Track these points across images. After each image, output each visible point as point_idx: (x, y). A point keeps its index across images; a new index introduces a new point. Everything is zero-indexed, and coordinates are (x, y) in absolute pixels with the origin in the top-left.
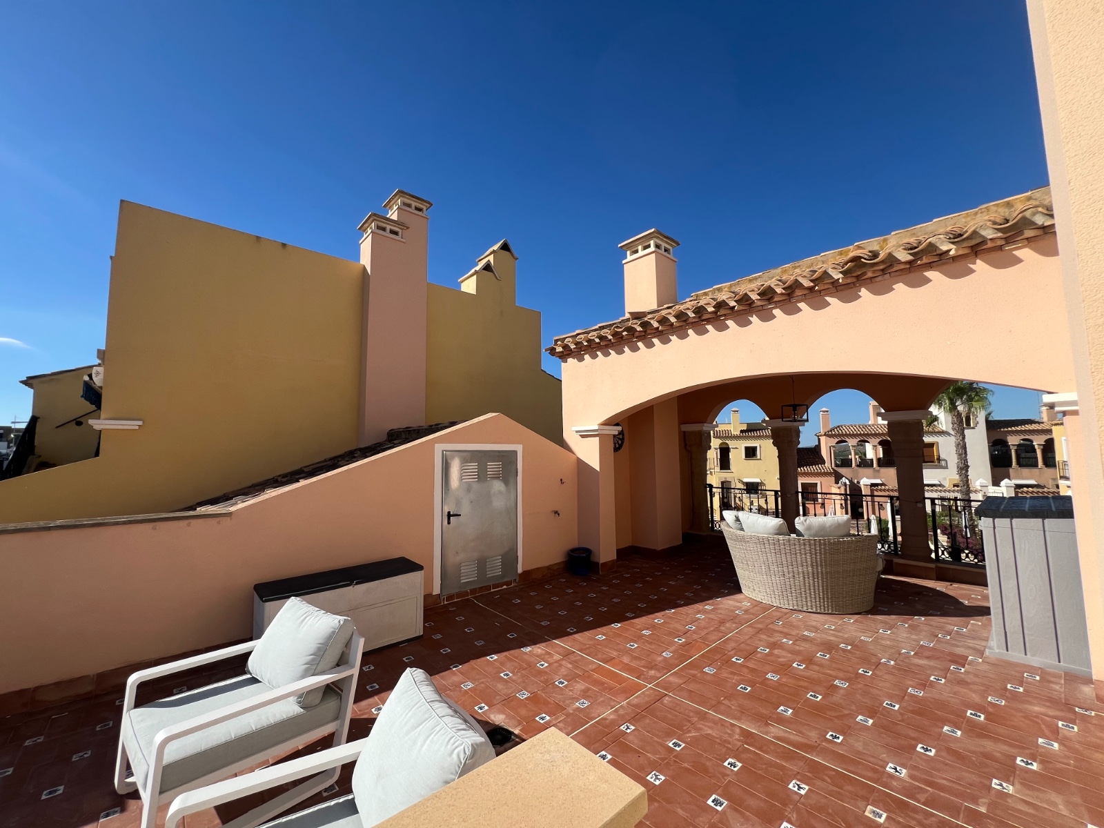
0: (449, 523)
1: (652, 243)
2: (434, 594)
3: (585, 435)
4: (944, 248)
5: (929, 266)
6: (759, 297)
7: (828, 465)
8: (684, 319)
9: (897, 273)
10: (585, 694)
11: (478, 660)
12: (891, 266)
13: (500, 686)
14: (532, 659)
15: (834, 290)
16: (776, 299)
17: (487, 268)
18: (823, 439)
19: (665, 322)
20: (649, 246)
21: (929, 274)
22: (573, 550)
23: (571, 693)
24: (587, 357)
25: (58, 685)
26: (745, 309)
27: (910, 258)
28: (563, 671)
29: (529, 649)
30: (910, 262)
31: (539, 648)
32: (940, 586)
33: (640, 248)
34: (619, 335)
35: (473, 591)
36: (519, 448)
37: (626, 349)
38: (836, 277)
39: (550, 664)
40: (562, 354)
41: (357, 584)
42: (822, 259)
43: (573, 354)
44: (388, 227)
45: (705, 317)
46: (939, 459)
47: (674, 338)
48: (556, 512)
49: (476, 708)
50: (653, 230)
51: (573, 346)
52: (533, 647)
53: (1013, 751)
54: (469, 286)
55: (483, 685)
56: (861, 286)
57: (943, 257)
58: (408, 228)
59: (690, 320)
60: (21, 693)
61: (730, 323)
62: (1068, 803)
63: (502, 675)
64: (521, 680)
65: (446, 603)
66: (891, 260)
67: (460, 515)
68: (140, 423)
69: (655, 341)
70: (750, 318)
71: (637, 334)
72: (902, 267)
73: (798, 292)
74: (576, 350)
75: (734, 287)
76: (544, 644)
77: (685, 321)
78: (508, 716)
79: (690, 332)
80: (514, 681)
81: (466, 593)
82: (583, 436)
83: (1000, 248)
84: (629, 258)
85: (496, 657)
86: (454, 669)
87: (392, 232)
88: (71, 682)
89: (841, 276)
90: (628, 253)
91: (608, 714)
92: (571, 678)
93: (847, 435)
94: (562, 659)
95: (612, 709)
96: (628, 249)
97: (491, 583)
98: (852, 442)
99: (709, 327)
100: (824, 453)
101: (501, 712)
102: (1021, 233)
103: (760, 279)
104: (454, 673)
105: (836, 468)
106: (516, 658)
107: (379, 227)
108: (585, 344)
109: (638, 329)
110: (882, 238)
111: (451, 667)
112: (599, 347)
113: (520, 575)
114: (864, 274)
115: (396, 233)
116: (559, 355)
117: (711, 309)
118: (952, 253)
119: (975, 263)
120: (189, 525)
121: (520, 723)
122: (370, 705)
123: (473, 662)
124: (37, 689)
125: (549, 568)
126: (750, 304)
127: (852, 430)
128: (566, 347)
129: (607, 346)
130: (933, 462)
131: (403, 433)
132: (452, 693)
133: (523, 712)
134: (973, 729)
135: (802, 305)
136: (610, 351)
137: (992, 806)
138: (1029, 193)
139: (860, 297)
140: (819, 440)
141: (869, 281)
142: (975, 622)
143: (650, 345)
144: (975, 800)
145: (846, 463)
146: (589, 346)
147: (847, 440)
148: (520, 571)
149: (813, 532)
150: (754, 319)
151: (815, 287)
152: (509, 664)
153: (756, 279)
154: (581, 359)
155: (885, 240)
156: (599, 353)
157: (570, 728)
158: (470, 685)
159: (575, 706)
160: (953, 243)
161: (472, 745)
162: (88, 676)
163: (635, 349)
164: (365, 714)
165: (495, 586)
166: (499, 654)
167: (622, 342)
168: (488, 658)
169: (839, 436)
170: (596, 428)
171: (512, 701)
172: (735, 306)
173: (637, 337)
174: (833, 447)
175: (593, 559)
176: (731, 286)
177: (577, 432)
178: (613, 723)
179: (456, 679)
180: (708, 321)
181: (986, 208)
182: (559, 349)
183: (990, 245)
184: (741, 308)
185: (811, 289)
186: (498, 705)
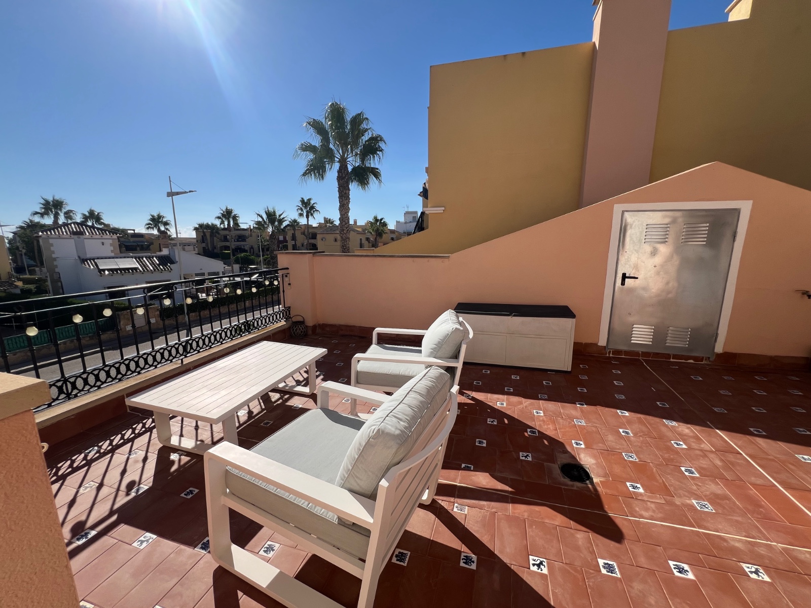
0: (623, 284)
2: (599, 344)
10: (714, 499)
11: (607, 409)
13: (610, 437)
14: (669, 434)
23: (695, 487)
28: (704, 463)
29: (674, 423)
31: (688, 428)
35: (645, 354)
36: (743, 205)
39: (690, 448)
41: (514, 316)
48: (805, 293)
49: (573, 441)
52: (681, 424)
55: (594, 429)
63: (621, 430)
64: (639, 444)
65: (611, 355)
67: (637, 278)
68: (443, 208)
76: (698, 428)
78: (598, 464)
80: (629, 441)
81: (637, 354)
85: (627, 415)
86: (578, 405)
91: (736, 539)
92: (708, 474)
94: (711, 452)
95: (745, 536)
97: (671, 352)
101: (594, 457)
104: (576, 409)
106: (650, 424)
111: (577, 403)
113: (718, 355)
120: (428, 261)
121: (606, 475)
122: (498, 399)
123: (599, 408)
132: (561, 421)
133: (617, 470)
148: (719, 348)
152: (636, 426)
157: (660, 515)
158: (583, 423)
159: (688, 501)
161: (379, 430)
164: (491, 402)
165: (675, 357)
166: (633, 414)
168: (618, 411)
171: (614, 455)
178: (733, 551)
179: (574, 413)
186: (596, 451)
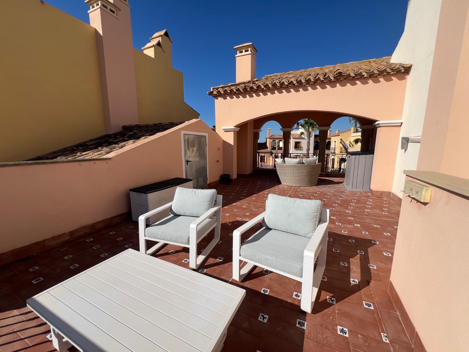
0: (187, 164)
1: (249, 49)
3: (226, 131)
4: (364, 74)
5: (358, 79)
6: (305, 82)
7: (269, 149)
8: (275, 86)
9: (349, 80)
12: (348, 77)
14: (239, 206)
15: (329, 83)
16: (311, 83)
17: (159, 44)
18: (268, 140)
19: (267, 87)
20: (248, 51)
21: (357, 82)
22: (224, 175)
23: (261, 211)
24: (228, 98)
25: (54, 238)
26: (299, 85)
27: (354, 75)
28: (252, 207)
30: (353, 77)
31: (238, 203)
32: (327, 178)
33: (244, 50)
34: (246, 89)
36: (206, 135)
37: (247, 96)
38: (331, 78)
40: (216, 95)
41: (175, 186)
42: (314, 70)
43: (221, 96)
44: (109, 7)
45: (284, 86)
46: (301, 147)
47: (269, 94)
48: (218, 161)
49: (237, 219)
50: (251, 43)
51: (222, 92)
52: (235, 203)
53: (365, 205)
54: (150, 52)
55: (232, 214)
56: (338, 83)
57: (362, 77)
58: (120, 10)
59: (278, 87)
60: (37, 243)
61: (292, 90)
62: (378, 211)
66: (349, 75)
67: (191, 161)
69: (261, 94)
70: (299, 89)
71: (254, 90)
72: (351, 78)
73: (319, 82)
74: (223, 94)
75: (282, 76)
77: (275, 87)
79: (276, 92)
80: (240, 211)
82: (225, 131)
83: (376, 77)
84: (239, 54)
85: (227, 207)
87: (111, 10)
88: (59, 236)
89: (333, 78)
90: (238, 52)
92: (257, 208)
93: (276, 138)
96: (238, 50)
98: (277, 141)
99: (284, 91)
100: (268, 145)
101: (246, 218)
102: (383, 73)
103: (292, 74)
105: (271, 150)
106: (233, 206)
107: (103, 5)
108: (229, 92)
109: (255, 88)
110: (334, 66)
112: (235, 94)
113: (208, 185)
114: (340, 78)
115: (113, 12)
116: (214, 95)
117: (286, 84)
118: (365, 76)
119: (369, 80)
120: (95, 163)
124: (44, 241)
125: (215, 182)
126: (300, 84)
127: (277, 137)
128: (219, 92)
129: (238, 94)
130: (299, 148)
131: (135, 127)
134: (355, 203)
135: (318, 87)
136: (240, 96)
137: (367, 213)
138: (375, 59)
139: (337, 86)
140: (267, 140)
141: (340, 81)
142: (341, 185)
143: (258, 95)
144: (365, 213)
145: (274, 148)
146: (230, 93)
147: (276, 140)
148: (208, 183)
149: (308, 163)
150: (301, 90)
151: (324, 80)
152: (233, 208)
153: (291, 73)
154: (225, 98)
155: (335, 67)
156: (234, 96)
158: (228, 214)
160: (366, 73)
162: (66, 233)
163: (251, 96)
167: (246, 93)
168: (224, 207)
169: (273, 138)
170: (234, 128)
172: (295, 84)
173: (253, 92)
174: (271, 142)
175: (230, 178)
176: (281, 75)
177: (223, 129)
180: (284, 88)
181: (364, 62)
182: (215, 93)
183: (375, 75)
184: (298, 85)
185: (322, 81)
186: (243, 217)
